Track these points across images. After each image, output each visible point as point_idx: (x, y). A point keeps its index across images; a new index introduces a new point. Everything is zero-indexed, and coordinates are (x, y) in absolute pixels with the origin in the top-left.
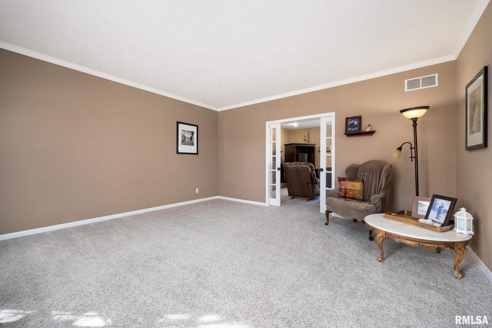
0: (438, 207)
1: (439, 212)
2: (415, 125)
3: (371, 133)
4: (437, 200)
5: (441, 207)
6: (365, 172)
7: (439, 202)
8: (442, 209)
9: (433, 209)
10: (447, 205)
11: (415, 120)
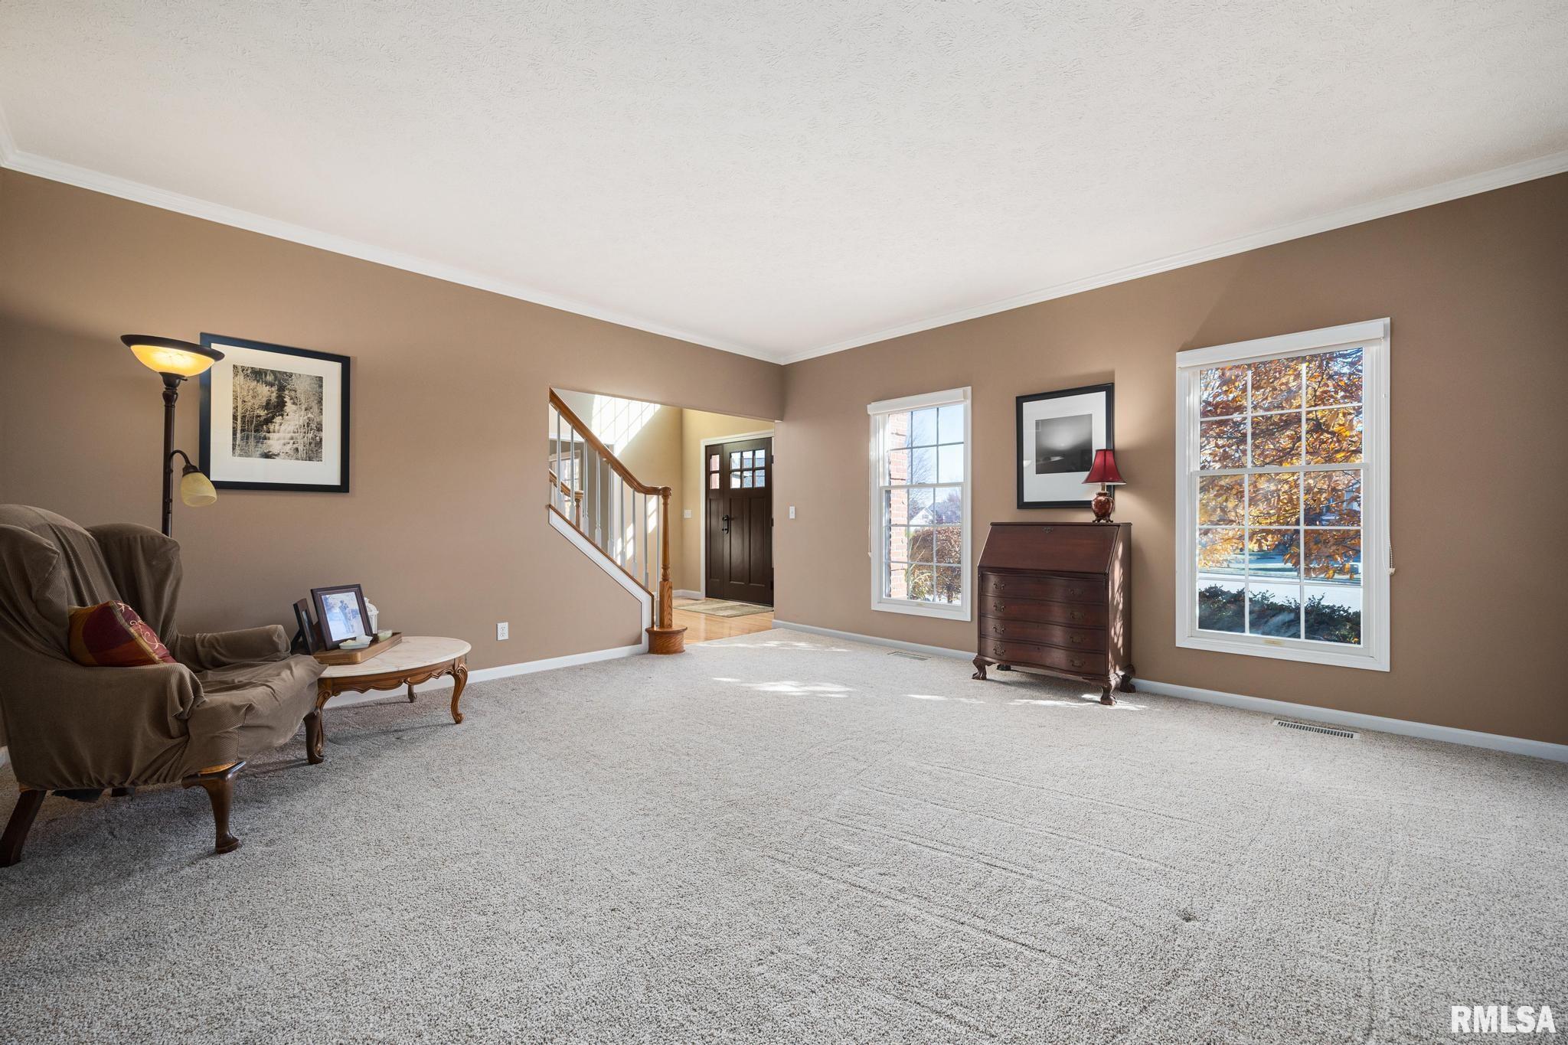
2: (171, 399)
5: (344, 610)
8: (347, 610)
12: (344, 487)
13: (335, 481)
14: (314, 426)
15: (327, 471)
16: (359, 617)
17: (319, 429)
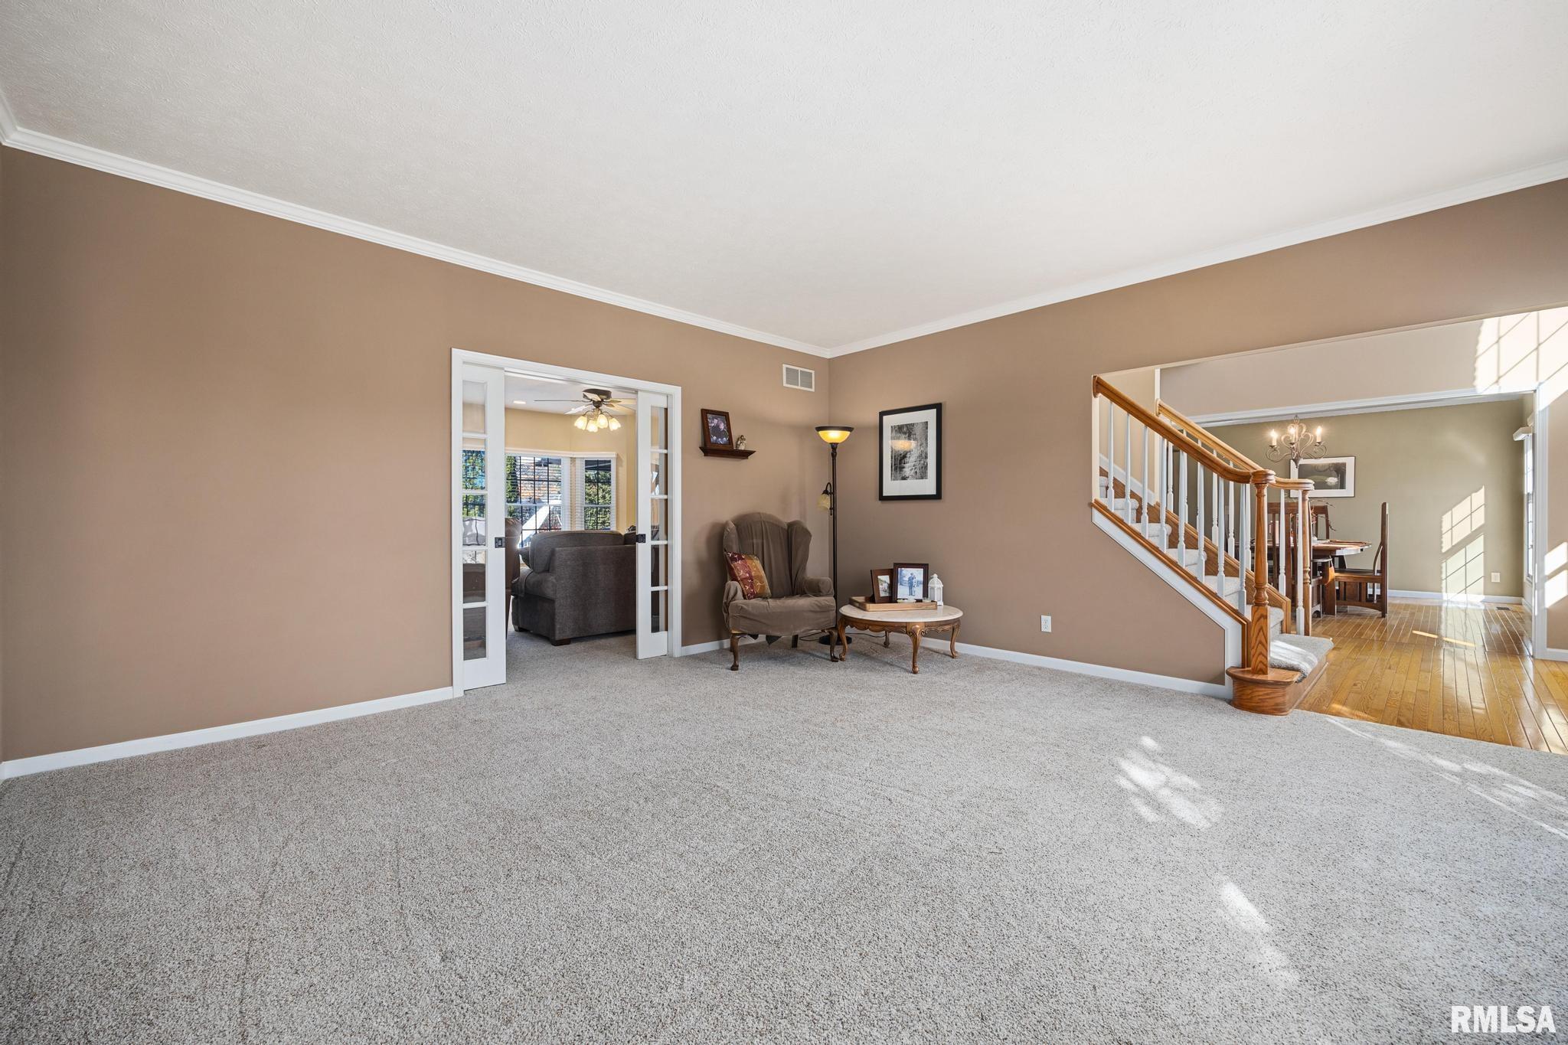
0: (906, 579)
1: (911, 586)
2: (834, 456)
3: (746, 454)
4: (901, 571)
5: (911, 579)
6: (752, 539)
7: (906, 573)
8: (914, 581)
9: (901, 584)
10: (918, 574)
11: (834, 446)
12: (938, 496)
13: (933, 492)
14: (923, 455)
15: (928, 486)
16: (921, 586)
17: (926, 457)
